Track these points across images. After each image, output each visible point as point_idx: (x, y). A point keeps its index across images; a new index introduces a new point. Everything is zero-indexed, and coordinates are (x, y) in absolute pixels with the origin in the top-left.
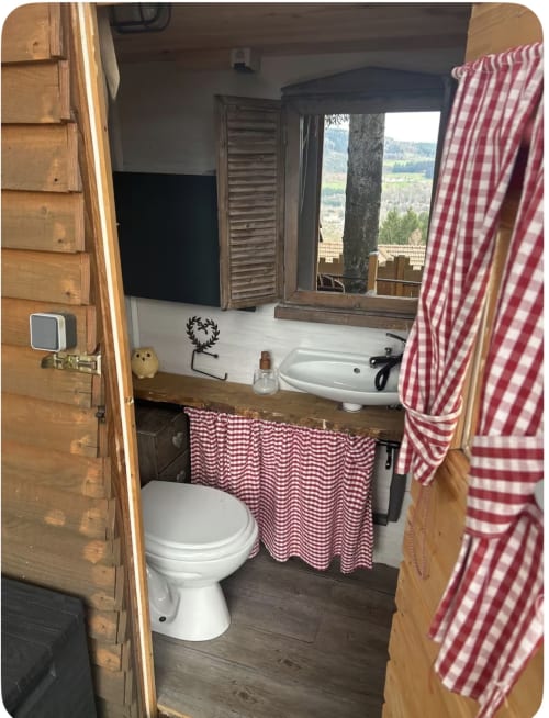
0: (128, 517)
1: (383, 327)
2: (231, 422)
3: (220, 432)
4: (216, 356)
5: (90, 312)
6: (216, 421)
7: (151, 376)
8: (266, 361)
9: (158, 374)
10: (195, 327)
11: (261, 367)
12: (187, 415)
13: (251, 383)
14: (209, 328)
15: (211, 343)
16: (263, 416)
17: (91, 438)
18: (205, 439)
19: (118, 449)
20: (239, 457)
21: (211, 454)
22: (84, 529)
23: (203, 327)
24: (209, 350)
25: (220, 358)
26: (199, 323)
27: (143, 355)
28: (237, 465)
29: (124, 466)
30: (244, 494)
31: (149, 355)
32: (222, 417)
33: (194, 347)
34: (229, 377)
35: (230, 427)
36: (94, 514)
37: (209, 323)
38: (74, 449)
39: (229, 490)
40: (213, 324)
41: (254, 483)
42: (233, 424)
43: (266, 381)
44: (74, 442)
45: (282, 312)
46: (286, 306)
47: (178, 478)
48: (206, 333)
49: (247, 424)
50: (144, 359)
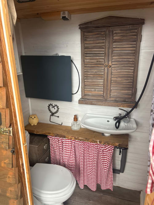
0: (26, 189)
1: (118, 106)
2: (64, 141)
3: (60, 145)
4: (58, 117)
5: (6, 111)
6: (59, 141)
7: (36, 124)
8: (76, 118)
9: (38, 123)
10: (51, 107)
11: (74, 120)
12: (49, 138)
13: (71, 125)
15: (56, 112)
16: (75, 138)
17: (9, 160)
18: (55, 147)
19: (21, 163)
20: (68, 153)
21: (57, 152)
22: (8, 195)
23: (53, 107)
24: (56, 115)
25: (59, 117)
26: (52, 106)
27: (33, 117)
28: (67, 156)
29: (23, 170)
30: (70, 167)
31: (35, 117)
32: (61, 139)
33: (51, 114)
34: (63, 123)
35: (64, 143)
36: (12, 189)
37: (55, 105)
38: (3, 165)
39: (64, 166)
40: (57, 106)
41: (73, 162)
42: (65, 142)
43: (76, 125)
44: (3, 162)
45: (81, 102)
46: (82, 99)
47: (46, 160)
48: (55, 109)
49: (70, 141)
50: (33, 119)
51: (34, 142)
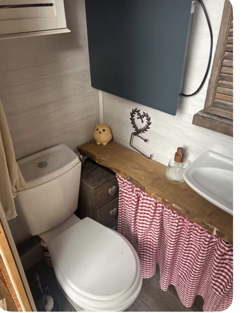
2: (142, 196)
3: (134, 200)
4: (146, 141)
6: (133, 191)
7: (105, 144)
10: (136, 116)
12: (117, 179)
14: (145, 119)
15: (145, 129)
16: (164, 202)
20: (145, 222)
23: (141, 117)
24: (142, 135)
25: (149, 142)
26: (139, 114)
27: (101, 130)
31: (104, 130)
32: (137, 191)
33: (133, 130)
34: (153, 157)
35: (141, 199)
40: (147, 116)
41: (154, 240)
42: (144, 199)
43: (178, 169)
45: (199, 120)
46: (205, 115)
47: (111, 213)
48: (143, 122)
49: (153, 201)
50: (100, 133)
51: (93, 176)
